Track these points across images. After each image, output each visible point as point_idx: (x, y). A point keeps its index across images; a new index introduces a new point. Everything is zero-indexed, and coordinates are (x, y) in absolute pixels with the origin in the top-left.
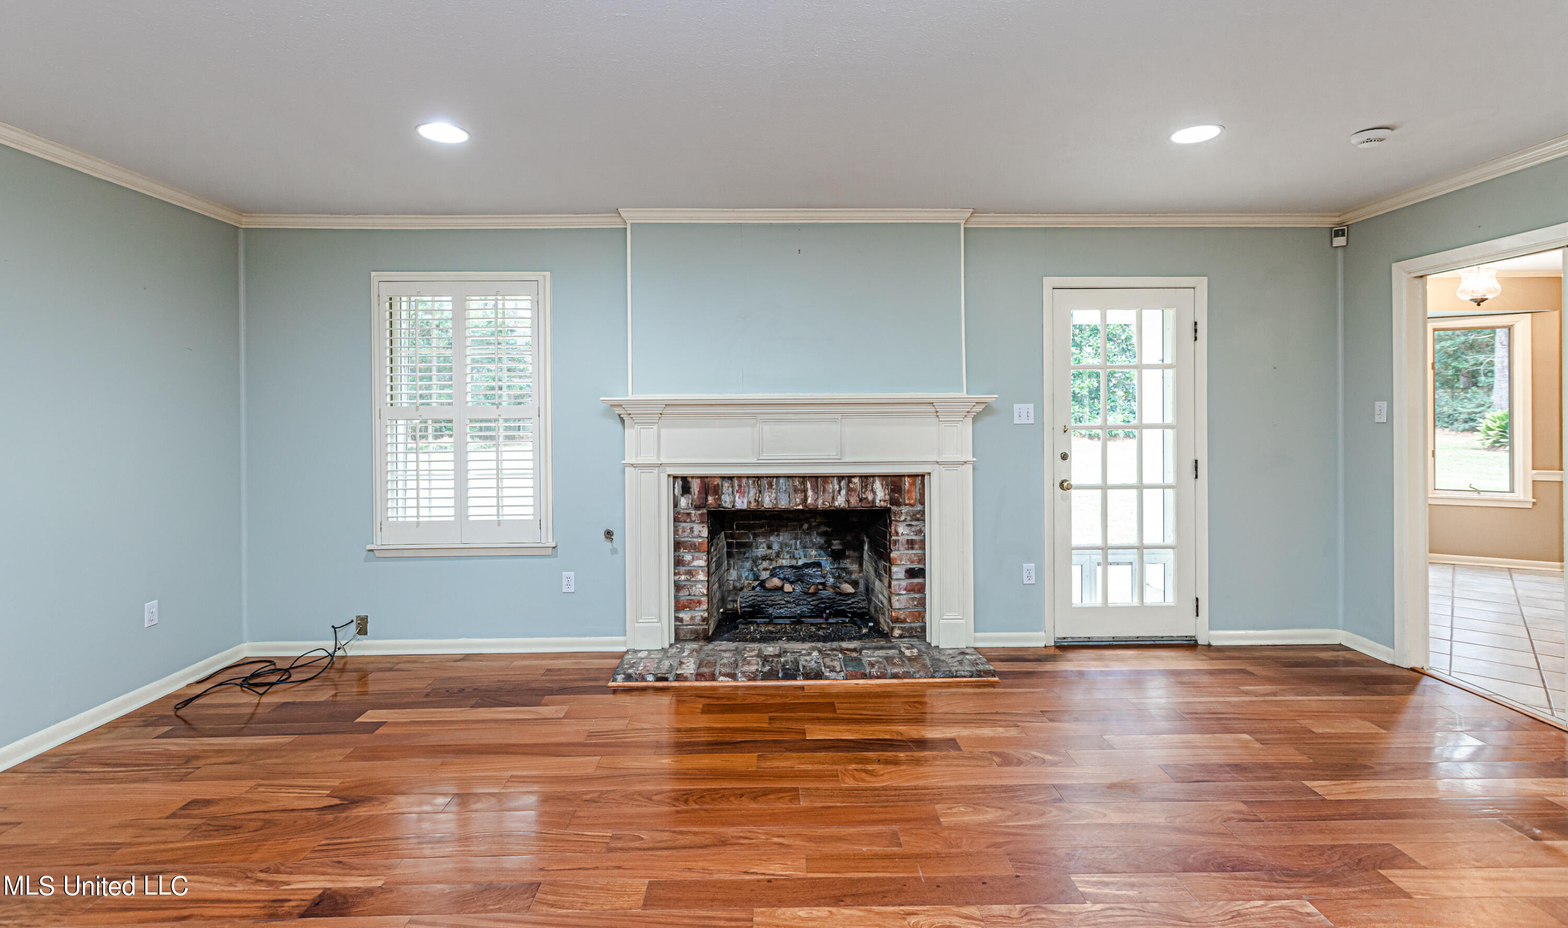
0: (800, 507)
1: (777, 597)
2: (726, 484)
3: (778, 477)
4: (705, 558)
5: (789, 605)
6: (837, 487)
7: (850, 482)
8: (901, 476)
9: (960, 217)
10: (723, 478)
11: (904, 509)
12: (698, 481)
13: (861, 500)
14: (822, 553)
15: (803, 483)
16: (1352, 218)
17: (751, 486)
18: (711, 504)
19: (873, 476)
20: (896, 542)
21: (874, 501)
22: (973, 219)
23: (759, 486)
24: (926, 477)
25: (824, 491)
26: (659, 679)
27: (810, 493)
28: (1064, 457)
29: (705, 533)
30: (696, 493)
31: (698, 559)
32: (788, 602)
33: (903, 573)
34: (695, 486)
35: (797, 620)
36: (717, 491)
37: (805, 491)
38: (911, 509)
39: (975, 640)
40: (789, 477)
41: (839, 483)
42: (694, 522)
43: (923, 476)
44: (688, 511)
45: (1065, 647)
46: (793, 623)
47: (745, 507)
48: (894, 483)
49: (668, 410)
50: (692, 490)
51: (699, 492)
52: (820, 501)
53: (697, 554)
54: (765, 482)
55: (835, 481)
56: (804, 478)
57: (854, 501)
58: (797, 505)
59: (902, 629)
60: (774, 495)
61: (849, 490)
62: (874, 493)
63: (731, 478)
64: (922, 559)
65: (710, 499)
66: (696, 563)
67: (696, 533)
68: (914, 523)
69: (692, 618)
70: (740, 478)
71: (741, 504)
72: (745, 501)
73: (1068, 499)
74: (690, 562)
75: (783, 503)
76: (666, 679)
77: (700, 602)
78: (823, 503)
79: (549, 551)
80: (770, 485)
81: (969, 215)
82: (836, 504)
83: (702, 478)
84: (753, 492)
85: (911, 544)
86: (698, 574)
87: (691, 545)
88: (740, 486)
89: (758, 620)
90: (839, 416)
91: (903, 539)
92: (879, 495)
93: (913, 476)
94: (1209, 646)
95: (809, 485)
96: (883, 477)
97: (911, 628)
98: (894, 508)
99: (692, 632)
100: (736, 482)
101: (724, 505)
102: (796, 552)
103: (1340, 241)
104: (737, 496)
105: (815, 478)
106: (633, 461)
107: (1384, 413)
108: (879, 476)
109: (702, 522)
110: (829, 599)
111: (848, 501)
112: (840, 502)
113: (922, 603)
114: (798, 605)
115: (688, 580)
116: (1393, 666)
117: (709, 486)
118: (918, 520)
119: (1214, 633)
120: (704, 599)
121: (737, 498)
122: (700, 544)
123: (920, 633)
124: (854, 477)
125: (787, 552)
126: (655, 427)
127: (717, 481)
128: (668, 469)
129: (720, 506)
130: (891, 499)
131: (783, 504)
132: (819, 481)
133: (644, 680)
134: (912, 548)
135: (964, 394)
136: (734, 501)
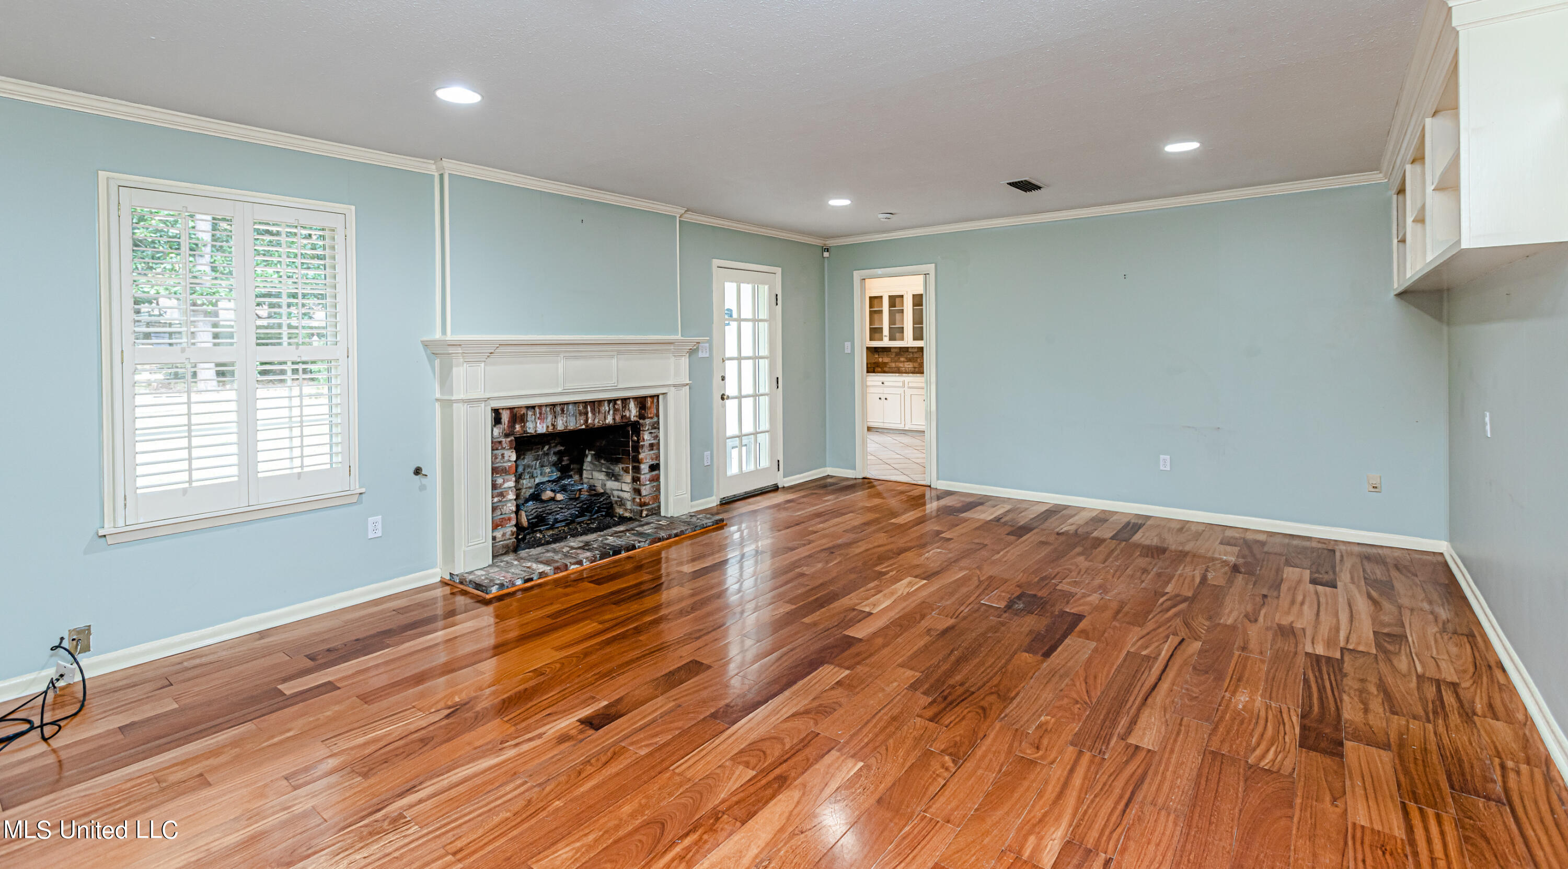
0: (584, 427)
1: (552, 506)
2: (530, 413)
3: (568, 404)
4: (514, 479)
5: (563, 511)
6: (607, 408)
7: (615, 404)
8: (645, 398)
9: (677, 211)
10: (528, 408)
11: (648, 421)
12: (508, 412)
13: (623, 417)
14: (554, 469)
15: (585, 407)
16: (830, 243)
17: (549, 413)
18: (518, 431)
19: (629, 398)
20: (643, 446)
21: (630, 418)
22: (686, 215)
23: (555, 412)
24: (661, 397)
25: (599, 412)
26: (527, 581)
27: (590, 415)
28: (723, 379)
29: (514, 458)
30: (506, 422)
31: (508, 481)
32: (561, 508)
33: (648, 468)
34: (505, 417)
35: (570, 522)
36: (523, 419)
37: (586, 414)
38: (651, 420)
39: (692, 507)
40: (575, 403)
41: (609, 404)
42: (504, 448)
43: (658, 396)
44: (499, 440)
45: (727, 503)
46: (567, 525)
47: (544, 431)
48: (642, 402)
49: (502, 349)
50: (503, 420)
51: (509, 421)
52: (596, 421)
53: (506, 477)
54: (558, 409)
55: (606, 404)
56: (585, 403)
57: (618, 418)
58: (581, 425)
59: (647, 510)
60: (565, 419)
61: (616, 410)
62: (630, 411)
63: (533, 407)
64: (658, 457)
65: (518, 427)
66: (506, 485)
67: (506, 458)
68: (653, 431)
69: (504, 535)
70: (540, 406)
71: (542, 428)
72: (545, 426)
73: (724, 406)
74: (501, 485)
75: (572, 424)
76: (531, 580)
77: (510, 519)
78: (599, 422)
79: (355, 499)
80: (563, 410)
81: (683, 212)
82: (607, 422)
83: (511, 409)
84: (550, 417)
85: (651, 445)
86: (508, 494)
87: (502, 470)
88: (540, 414)
89: (542, 528)
90: (615, 353)
91: (646, 443)
92: (633, 412)
93: (652, 397)
94: (784, 487)
95: (589, 409)
96: (635, 399)
97: (652, 508)
98: (641, 421)
99: (503, 547)
100: (537, 410)
101: (529, 431)
102: (535, 471)
103: (826, 254)
104: (539, 422)
105: (592, 403)
106: (462, 396)
107: (850, 348)
108: (633, 398)
109: (511, 448)
110: (588, 500)
111: (614, 419)
112: (609, 420)
113: (658, 489)
114: (569, 509)
115: (500, 501)
116: (856, 479)
117: (517, 416)
118: (655, 428)
119: (785, 479)
120: (513, 516)
121: (538, 424)
122: (510, 467)
123: (656, 512)
124: (617, 400)
125: (528, 473)
126: (483, 365)
127: (524, 411)
128: (491, 402)
129: (525, 432)
130: (640, 414)
131: (572, 426)
132: (595, 404)
133: (514, 585)
134: (652, 450)
135: (679, 337)
136: (536, 427)
